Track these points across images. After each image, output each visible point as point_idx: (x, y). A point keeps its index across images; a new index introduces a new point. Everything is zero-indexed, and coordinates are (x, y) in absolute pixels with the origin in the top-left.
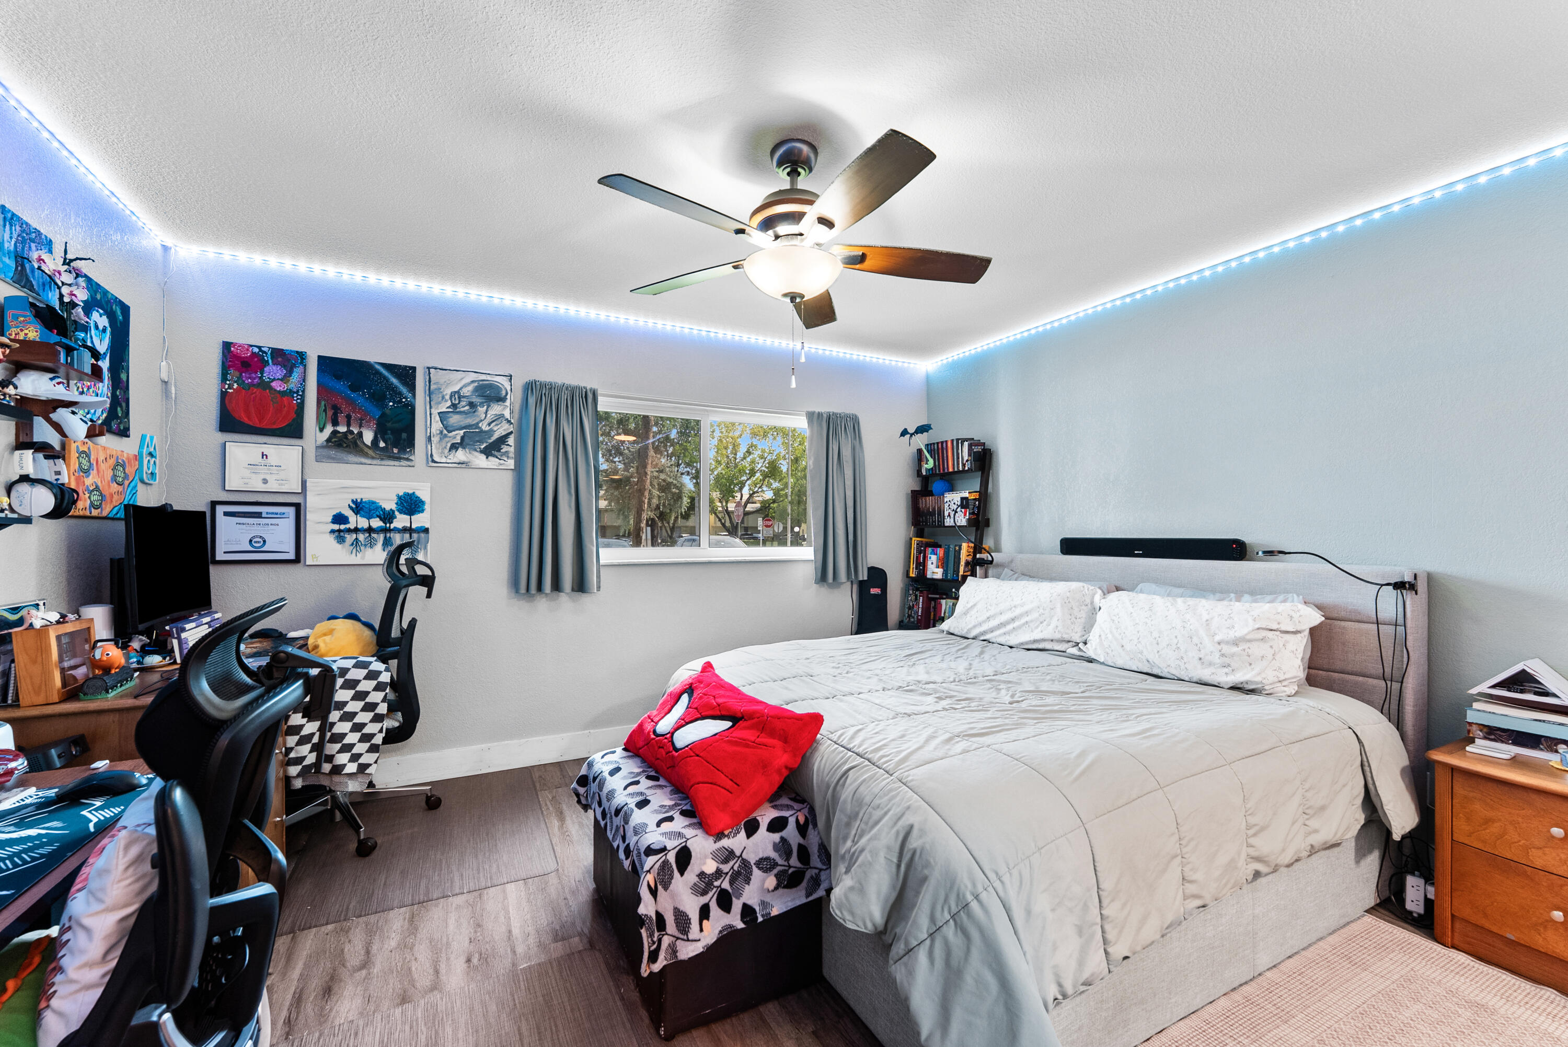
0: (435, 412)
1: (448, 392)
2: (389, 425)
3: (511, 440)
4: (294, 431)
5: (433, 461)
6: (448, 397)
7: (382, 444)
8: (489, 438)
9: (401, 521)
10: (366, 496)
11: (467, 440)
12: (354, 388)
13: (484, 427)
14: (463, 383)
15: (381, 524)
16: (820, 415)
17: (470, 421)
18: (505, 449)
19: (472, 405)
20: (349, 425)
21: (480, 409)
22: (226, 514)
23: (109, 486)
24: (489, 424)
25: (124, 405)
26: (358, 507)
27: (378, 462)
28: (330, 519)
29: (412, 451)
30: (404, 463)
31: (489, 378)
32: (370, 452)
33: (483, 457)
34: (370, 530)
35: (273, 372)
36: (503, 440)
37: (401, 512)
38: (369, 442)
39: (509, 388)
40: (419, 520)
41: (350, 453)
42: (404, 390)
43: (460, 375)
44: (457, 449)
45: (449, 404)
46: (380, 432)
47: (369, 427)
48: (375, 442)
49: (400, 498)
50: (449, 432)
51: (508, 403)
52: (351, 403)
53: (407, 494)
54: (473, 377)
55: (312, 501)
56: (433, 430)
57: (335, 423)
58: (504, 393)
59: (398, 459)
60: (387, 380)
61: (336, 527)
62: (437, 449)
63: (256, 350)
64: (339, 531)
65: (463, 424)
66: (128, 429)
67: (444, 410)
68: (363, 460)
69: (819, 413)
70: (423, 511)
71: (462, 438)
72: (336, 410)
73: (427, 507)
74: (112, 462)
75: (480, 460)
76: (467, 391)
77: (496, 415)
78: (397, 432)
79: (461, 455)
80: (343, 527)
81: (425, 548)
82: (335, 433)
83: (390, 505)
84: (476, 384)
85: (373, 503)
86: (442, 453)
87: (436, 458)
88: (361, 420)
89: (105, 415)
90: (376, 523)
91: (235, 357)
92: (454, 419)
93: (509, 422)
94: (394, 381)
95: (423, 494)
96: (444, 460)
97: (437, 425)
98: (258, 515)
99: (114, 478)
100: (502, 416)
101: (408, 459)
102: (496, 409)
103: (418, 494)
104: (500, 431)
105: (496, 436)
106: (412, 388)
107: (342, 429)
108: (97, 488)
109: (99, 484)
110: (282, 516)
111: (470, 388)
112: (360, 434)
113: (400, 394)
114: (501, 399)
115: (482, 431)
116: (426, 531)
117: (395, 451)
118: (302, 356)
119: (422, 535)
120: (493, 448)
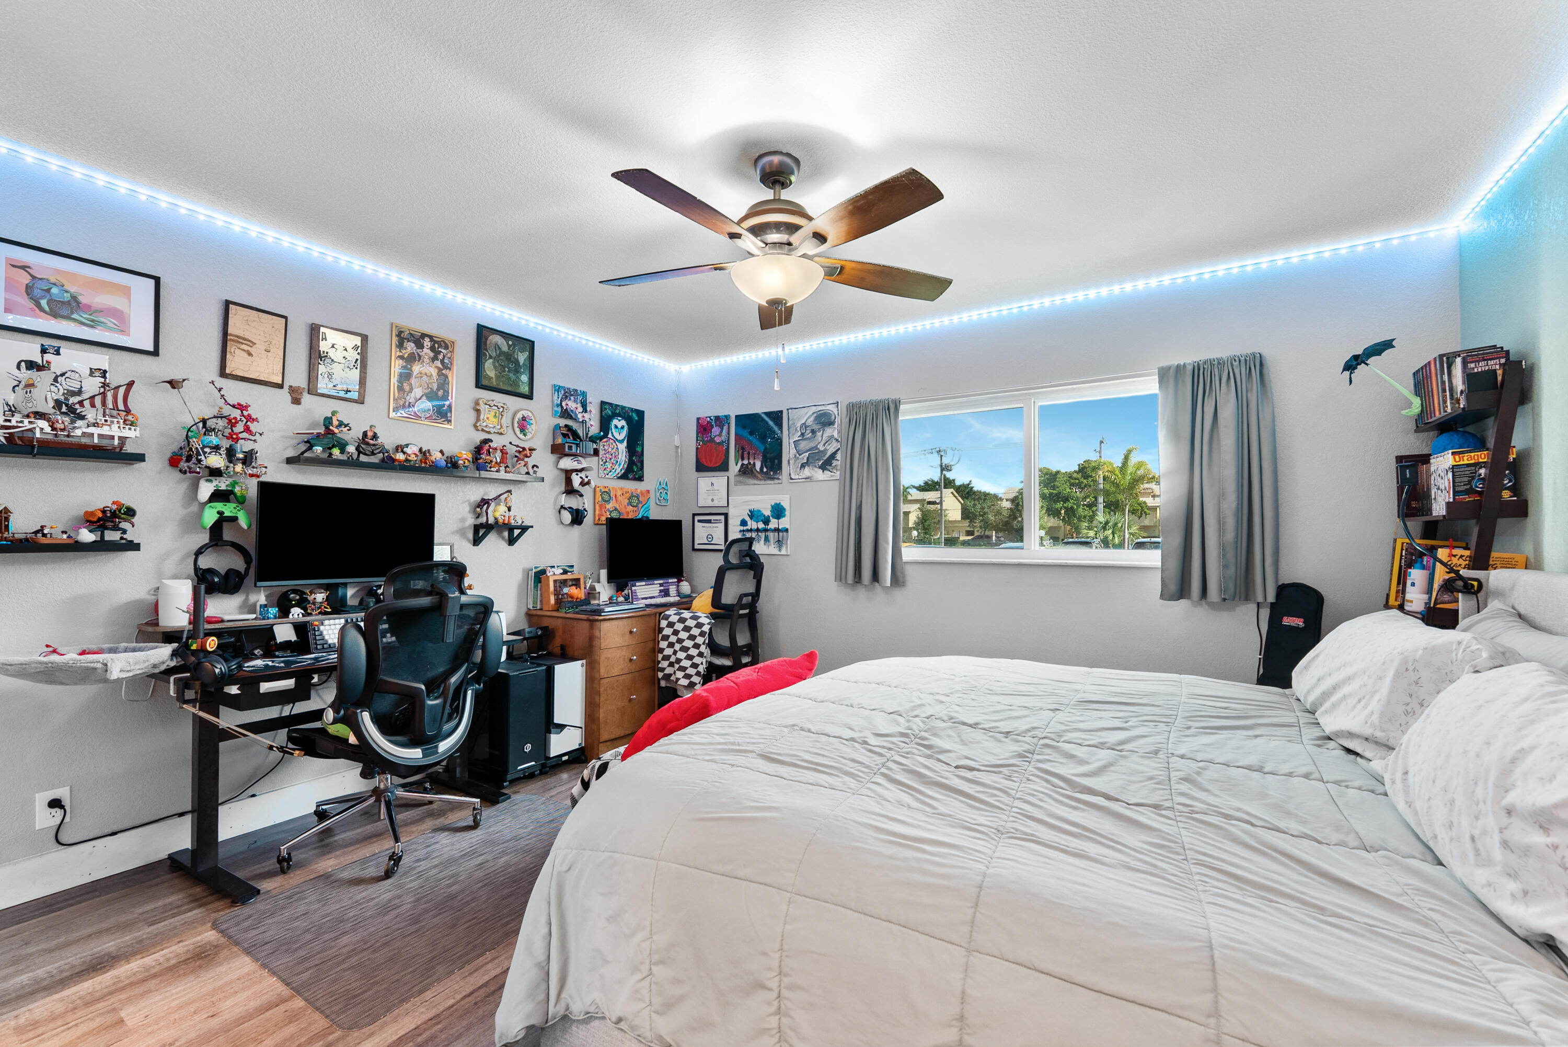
0: (792, 441)
1: (799, 425)
2: (768, 455)
3: (838, 456)
4: (724, 467)
5: (791, 479)
6: (799, 429)
7: (765, 470)
8: (824, 456)
9: (773, 524)
10: (755, 506)
11: (810, 460)
12: (751, 434)
13: (821, 448)
14: (806, 416)
15: (763, 526)
16: (1180, 369)
17: (812, 445)
18: (835, 463)
19: (813, 432)
20: (749, 459)
21: (818, 434)
22: (699, 521)
23: (626, 508)
24: (824, 445)
25: (639, 464)
26: (752, 515)
27: (763, 482)
28: (739, 523)
29: (781, 473)
30: (776, 481)
31: (823, 408)
32: (759, 476)
33: (821, 471)
34: (758, 530)
35: (715, 430)
36: (833, 456)
37: (773, 517)
38: (758, 469)
39: (836, 414)
40: (784, 523)
41: (749, 477)
42: (776, 429)
43: (805, 410)
44: (804, 467)
45: (799, 433)
46: (764, 462)
47: (758, 458)
48: (761, 468)
49: (772, 507)
50: (800, 455)
51: (836, 426)
52: (750, 443)
53: (776, 504)
54: (814, 409)
55: (732, 512)
56: (791, 455)
57: (743, 459)
58: (833, 417)
59: (773, 479)
60: (767, 423)
61: (742, 528)
62: (793, 469)
63: (709, 419)
64: (743, 531)
65: (808, 448)
66: (643, 477)
67: (797, 439)
68: (756, 482)
69: (1178, 367)
70: (784, 516)
71: (808, 458)
72: (743, 449)
73: (787, 513)
74: (628, 495)
75: (819, 474)
76: (810, 422)
77: (829, 437)
78: (772, 460)
79: (807, 472)
80: (745, 528)
81: (787, 544)
82: (743, 465)
83: (767, 513)
84: (815, 415)
85: (759, 511)
86: (796, 471)
87: (793, 477)
88: (755, 454)
89: (623, 471)
90: (761, 526)
91: (702, 426)
92: (804, 445)
93: (837, 440)
94: (771, 423)
95: (786, 504)
96: (797, 477)
97: (793, 451)
98: (709, 521)
99: (630, 504)
100: (832, 436)
101: (778, 479)
102: (829, 432)
103: (782, 503)
104: (831, 450)
105: (829, 454)
106: (780, 426)
107: (746, 462)
108: (616, 509)
109: (618, 507)
110: (718, 521)
111: (812, 419)
112: (754, 464)
113: (774, 432)
114: (831, 423)
115: (820, 452)
116: (787, 530)
117: (772, 473)
118: (727, 417)
119: (785, 534)
120: (826, 465)
